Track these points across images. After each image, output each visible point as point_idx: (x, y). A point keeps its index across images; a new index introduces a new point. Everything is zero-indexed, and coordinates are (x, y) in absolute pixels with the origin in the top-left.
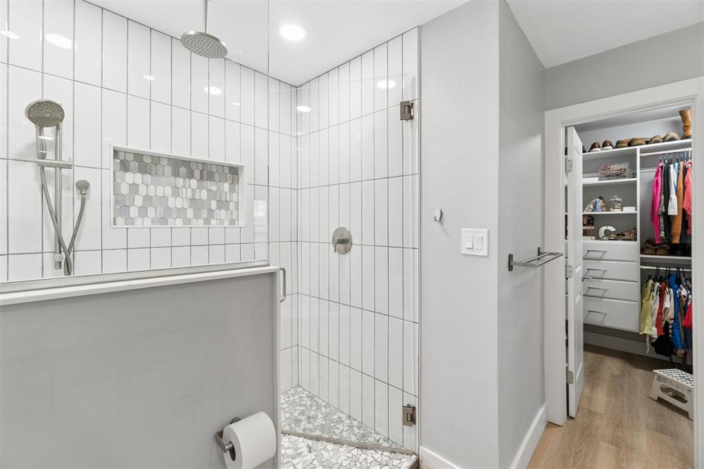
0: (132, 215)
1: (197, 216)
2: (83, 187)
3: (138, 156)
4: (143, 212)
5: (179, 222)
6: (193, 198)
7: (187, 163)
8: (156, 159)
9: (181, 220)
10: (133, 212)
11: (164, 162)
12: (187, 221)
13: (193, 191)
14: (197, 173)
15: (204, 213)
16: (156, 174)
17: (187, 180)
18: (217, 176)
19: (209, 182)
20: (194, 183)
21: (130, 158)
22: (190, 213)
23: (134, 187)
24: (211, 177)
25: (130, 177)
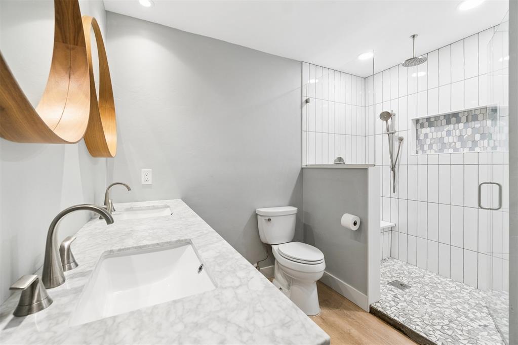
0: (425, 149)
1: (463, 146)
2: (401, 140)
3: (428, 119)
4: (430, 146)
5: (451, 151)
6: (461, 135)
7: (456, 115)
8: (437, 118)
9: (452, 150)
10: (426, 147)
11: (442, 118)
12: (456, 149)
13: (461, 131)
14: (464, 119)
15: (470, 144)
16: (437, 126)
17: (457, 125)
18: (480, 117)
19: (473, 123)
20: (461, 125)
21: (424, 121)
22: (458, 145)
23: (426, 135)
24: (475, 118)
25: (424, 131)
